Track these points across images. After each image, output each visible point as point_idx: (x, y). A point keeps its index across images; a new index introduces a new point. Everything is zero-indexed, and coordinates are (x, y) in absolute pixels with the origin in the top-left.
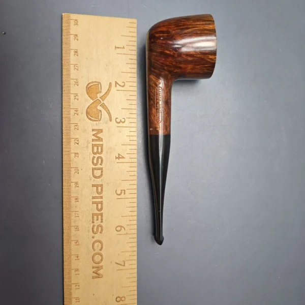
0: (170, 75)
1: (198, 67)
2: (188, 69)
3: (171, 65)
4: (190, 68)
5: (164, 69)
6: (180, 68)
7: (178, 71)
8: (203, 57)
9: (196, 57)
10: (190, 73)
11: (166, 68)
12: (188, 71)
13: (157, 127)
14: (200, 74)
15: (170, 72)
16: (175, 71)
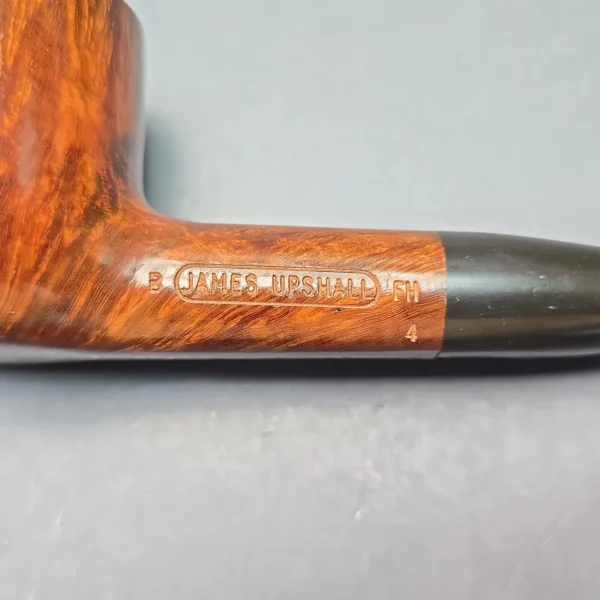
0: (115, 219)
1: (74, 55)
2: (81, 113)
3: (53, 204)
4: (78, 102)
5: (78, 244)
6: (74, 154)
7: (90, 170)
8: (22, 24)
9: (18, 59)
10: (108, 110)
11: (69, 236)
12: (97, 117)
13: (403, 299)
14: (114, 60)
15: (93, 214)
16: (92, 188)
